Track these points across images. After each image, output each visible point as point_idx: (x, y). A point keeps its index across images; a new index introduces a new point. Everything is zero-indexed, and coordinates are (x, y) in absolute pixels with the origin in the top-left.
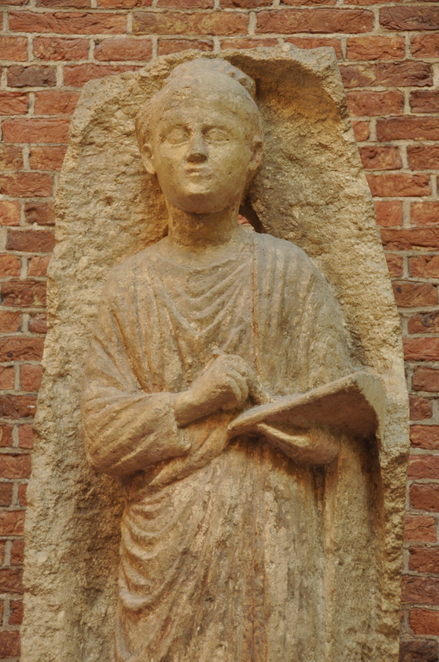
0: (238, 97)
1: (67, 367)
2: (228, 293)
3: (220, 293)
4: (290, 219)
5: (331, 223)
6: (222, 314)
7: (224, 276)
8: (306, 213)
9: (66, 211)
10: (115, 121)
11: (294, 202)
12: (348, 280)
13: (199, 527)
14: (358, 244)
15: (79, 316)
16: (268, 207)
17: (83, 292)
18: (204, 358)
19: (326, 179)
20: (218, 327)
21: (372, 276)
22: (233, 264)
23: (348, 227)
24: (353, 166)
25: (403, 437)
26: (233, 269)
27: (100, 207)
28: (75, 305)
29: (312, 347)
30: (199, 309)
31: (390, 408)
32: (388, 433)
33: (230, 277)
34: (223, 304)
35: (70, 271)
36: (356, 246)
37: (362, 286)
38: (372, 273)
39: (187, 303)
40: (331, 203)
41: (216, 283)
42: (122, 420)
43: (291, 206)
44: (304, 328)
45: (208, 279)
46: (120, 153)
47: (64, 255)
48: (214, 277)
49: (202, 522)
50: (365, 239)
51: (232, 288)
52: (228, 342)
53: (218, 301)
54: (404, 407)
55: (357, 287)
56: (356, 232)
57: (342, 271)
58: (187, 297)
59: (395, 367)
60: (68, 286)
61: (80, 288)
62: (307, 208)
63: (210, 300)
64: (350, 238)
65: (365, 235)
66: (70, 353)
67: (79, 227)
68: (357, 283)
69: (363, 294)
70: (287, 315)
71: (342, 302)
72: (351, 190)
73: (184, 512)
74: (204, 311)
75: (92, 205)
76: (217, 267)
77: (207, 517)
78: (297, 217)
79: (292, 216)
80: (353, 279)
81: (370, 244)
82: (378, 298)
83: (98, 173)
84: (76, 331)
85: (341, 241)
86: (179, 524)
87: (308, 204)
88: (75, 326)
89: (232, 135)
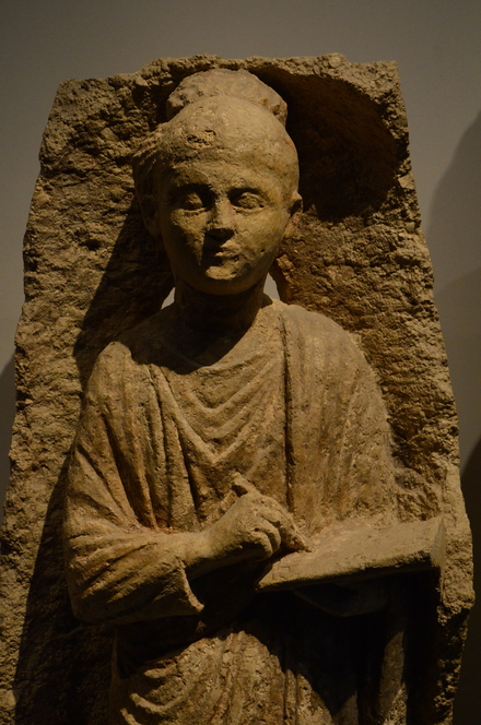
0: (277, 144)
1: (43, 456)
2: (254, 401)
3: (245, 401)
4: (325, 280)
5: (376, 290)
6: (246, 430)
7: (248, 378)
8: (345, 274)
9: (38, 259)
10: (102, 142)
11: (330, 259)
12: (394, 364)
13: (216, 708)
14: (410, 320)
15: (57, 393)
16: (297, 264)
17: (61, 362)
18: (222, 488)
19: (374, 233)
20: (241, 449)
21: (425, 362)
22: (261, 361)
23: (399, 298)
24: (409, 220)
25: (467, 585)
26: (260, 368)
27: (82, 252)
28: (51, 380)
29: (354, 462)
30: (216, 424)
31: (451, 548)
32: (448, 581)
33: (257, 379)
34: (248, 416)
35: (45, 336)
36: (408, 323)
37: (412, 374)
38: (426, 358)
39: (202, 415)
40: (379, 265)
41: (238, 388)
42: (118, 573)
43: (327, 264)
44: (345, 440)
45: (228, 382)
46: (109, 184)
47: (37, 316)
48: (236, 379)
49: (219, 702)
50: (419, 314)
51: (259, 394)
52: (254, 469)
53: (242, 413)
54: (466, 544)
55: (405, 374)
56: (408, 305)
57: (387, 352)
58: (201, 407)
59: (449, 478)
60: (42, 356)
61: (57, 357)
62: (347, 268)
63: (230, 412)
64: (400, 311)
65: (421, 310)
66: (45, 440)
67: (55, 279)
68: (406, 369)
69: (413, 383)
70: (326, 428)
71: (386, 389)
72: (405, 250)
73: (195, 688)
74: (224, 427)
75: (72, 250)
76: (240, 366)
77: (226, 695)
78: (334, 278)
79: (327, 277)
80: (401, 364)
81: (424, 321)
82: (433, 392)
83: (79, 209)
84: (53, 412)
85: (388, 315)
86: (190, 702)
87: (348, 263)
88: (52, 405)
89: (268, 199)
